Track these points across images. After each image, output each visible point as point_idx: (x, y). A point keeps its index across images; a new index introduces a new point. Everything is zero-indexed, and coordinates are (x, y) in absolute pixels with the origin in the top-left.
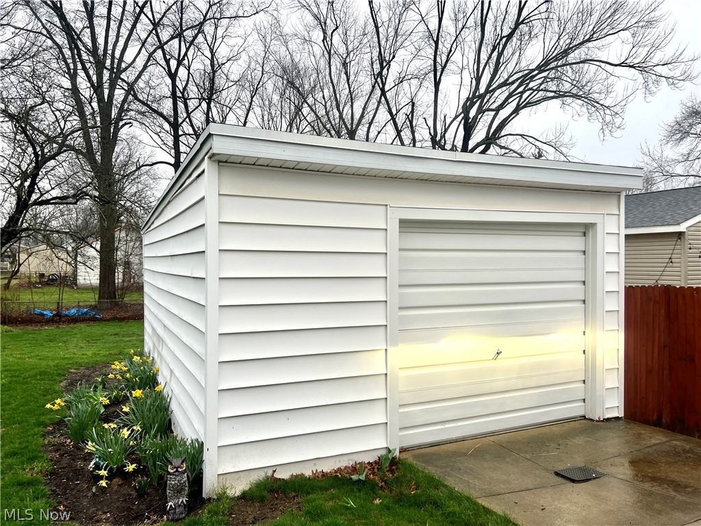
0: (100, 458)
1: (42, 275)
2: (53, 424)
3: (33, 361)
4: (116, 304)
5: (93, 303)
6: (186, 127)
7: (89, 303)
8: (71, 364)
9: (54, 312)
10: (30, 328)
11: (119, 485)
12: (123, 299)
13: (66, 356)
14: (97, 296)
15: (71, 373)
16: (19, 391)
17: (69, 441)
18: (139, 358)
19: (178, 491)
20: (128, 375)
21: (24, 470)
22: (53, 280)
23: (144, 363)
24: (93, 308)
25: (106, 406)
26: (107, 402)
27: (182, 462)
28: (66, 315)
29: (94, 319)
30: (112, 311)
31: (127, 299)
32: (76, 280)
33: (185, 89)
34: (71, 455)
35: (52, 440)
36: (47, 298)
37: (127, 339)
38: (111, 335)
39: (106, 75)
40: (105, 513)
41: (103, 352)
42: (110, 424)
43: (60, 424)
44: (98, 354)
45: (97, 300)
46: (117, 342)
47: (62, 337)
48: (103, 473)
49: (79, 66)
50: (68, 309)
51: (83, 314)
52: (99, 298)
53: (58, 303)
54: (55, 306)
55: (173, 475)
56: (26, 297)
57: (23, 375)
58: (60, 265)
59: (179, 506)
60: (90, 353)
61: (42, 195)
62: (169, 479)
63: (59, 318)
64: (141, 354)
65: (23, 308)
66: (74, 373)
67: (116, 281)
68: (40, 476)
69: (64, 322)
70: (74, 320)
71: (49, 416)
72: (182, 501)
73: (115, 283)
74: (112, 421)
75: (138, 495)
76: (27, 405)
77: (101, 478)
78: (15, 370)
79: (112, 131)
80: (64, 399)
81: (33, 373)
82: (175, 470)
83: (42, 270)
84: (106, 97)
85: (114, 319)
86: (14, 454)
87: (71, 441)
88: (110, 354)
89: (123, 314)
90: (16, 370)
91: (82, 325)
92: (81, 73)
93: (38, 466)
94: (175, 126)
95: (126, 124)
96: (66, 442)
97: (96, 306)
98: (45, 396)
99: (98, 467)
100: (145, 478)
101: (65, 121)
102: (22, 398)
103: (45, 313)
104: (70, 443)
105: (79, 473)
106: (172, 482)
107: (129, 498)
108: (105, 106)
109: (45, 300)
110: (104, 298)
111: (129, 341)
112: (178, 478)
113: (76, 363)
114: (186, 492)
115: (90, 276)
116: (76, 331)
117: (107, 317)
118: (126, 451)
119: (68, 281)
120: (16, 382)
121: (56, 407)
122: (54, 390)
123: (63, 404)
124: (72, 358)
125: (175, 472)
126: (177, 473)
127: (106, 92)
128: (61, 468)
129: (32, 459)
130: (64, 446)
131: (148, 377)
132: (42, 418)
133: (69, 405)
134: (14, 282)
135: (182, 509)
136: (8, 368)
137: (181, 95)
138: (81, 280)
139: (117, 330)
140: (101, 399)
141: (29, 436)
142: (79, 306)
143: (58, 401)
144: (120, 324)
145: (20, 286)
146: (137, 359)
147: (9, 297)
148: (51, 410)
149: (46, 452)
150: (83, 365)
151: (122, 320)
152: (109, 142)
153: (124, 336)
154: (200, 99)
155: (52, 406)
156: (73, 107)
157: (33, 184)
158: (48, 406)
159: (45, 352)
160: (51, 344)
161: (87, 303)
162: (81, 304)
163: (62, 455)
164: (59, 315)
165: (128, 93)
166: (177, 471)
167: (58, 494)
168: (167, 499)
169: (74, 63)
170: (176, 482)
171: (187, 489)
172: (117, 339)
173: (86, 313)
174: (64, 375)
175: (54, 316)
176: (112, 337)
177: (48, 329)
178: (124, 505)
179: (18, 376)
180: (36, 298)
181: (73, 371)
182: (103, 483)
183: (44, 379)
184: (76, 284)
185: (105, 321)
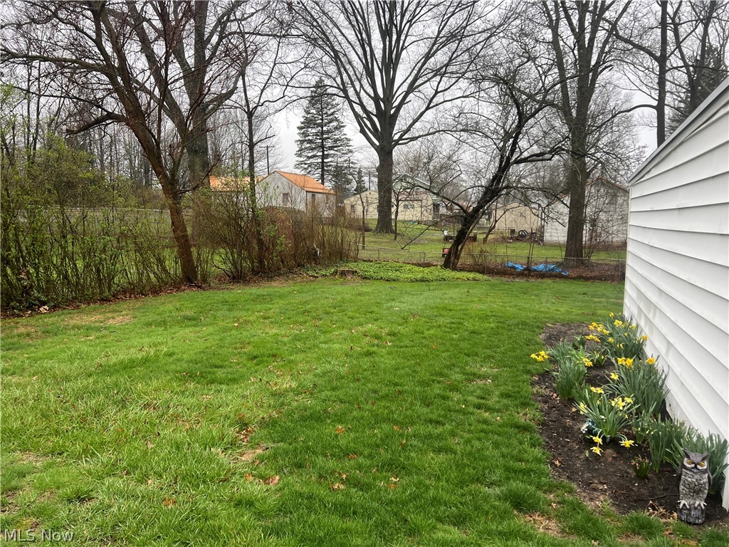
0: (593, 423)
1: (513, 231)
2: (538, 375)
3: (514, 310)
4: (583, 263)
5: (560, 260)
6: (675, 61)
7: (557, 260)
8: (547, 318)
9: (525, 267)
10: (504, 279)
11: (613, 458)
12: (589, 257)
13: (542, 310)
14: (564, 253)
15: (548, 327)
16: (506, 337)
17: (555, 395)
18: (621, 323)
19: (695, 491)
20: (610, 340)
21: (518, 413)
22: (522, 236)
23: (626, 329)
24: (559, 265)
25: (589, 368)
26: (591, 364)
27: (703, 460)
28: (535, 270)
29: (560, 276)
30: (578, 270)
31: (594, 258)
32: (543, 237)
33: (676, 13)
34: (559, 410)
35: (540, 390)
36: (519, 252)
37: (597, 300)
38: (580, 294)
39: (588, 17)
40: (603, 483)
41: (575, 311)
42: (598, 389)
43: (545, 376)
44: (571, 312)
45: (563, 257)
46: (586, 301)
47: (533, 290)
48: (598, 440)
49: (562, 14)
50: (536, 264)
51: (550, 270)
52: (566, 256)
53: (529, 258)
54: (525, 261)
55: (691, 471)
56: (501, 250)
57: (507, 323)
58: (532, 220)
59: (696, 508)
60: (563, 310)
61: (521, 153)
62: (684, 473)
63: (528, 273)
64: (622, 319)
65: (499, 261)
66: (551, 328)
67: (584, 239)
68: (532, 424)
69: (533, 276)
70: (542, 275)
71: (535, 366)
72: (699, 505)
73: (582, 241)
74: (600, 386)
75: (637, 476)
76: (514, 352)
77: (595, 444)
78: (499, 316)
79: (590, 78)
80: (548, 352)
81: (516, 321)
82: (693, 465)
83: (514, 226)
84: (587, 42)
85: (580, 278)
86: (507, 396)
87: (558, 395)
88: (583, 313)
89: (590, 274)
90: (502, 317)
91: (549, 281)
92: (564, 22)
93: (531, 413)
94: (662, 60)
95: (606, 67)
96: (552, 396)
97: (562, 264)
98: (528, 345)
99: (590, 431)
100: (647, 461)
101: (546, 76)
102: (508, 344)
103: (516, 266)
104: (556, 397)
105: (568, 431)
106: (688, 478)
107: (627, 476)
108: (585, 52)
109: (516, 255)
110: (570, 256)
111: (600, 302)
112: (697, 477)
113: (552, 318)
114: (705, 496)
115: (557, 233)
116: (544, 286)
117: (573, 275)
118: (620, 423)
119: (535, 238)
120: (502, 328)
121: (540, 359)
122: (536, 341)
123: (547, 357)
124: (546, 313)
125: (693, 468)
126: (695, 471)
127: (588, 36)
128: (551, 421)
129: (525, 405)
130: (551, 399)
131: (634, 345)
132: (529, 367)
133: (552, 360)
134: (490, 237)
135: (698, 513)
136: (494, 313)
137: (670, 21)
138: (547, 237)
139: (585, 290)
140: (584, 360)
141: (519, 381)
142: (546, 263)
143: (542, 353)
144: (586, 283)
145: (496, 240)
146: (618, 323)
147: (488, 250)
148: (536, 361)
149: (536, 401)
150: (559, 321)
151: (587, 279)
152: (586, 91)
153: (593, 296)
154: (697, 21)
155: (536, 357)
156: (554, 61)
157: (515, 143)
158: (533, 356)
159: (522, 304)
160: (525, 296)
161: (554, 260)
162: (549, 260)
163: (550, 408)
164: (528, 269)
165: (610, 32)
166: (696, 467)
167: (551, 447)
168: (679, 496)
169: (557, 12)
170: (694, 480)
171: (706, 492)
172: (586, 298)
173: (553, 270)
174: (542, 328)
175: (525, 269)
176: (581, 296)
177: (520, 282)
178: (621, 481)
179: (503, 323)
180: (510, 252)
181: (550, 325)
182: (597, 450)
183: (525, 329)
184: (542, 241)
185: (570, 278)
